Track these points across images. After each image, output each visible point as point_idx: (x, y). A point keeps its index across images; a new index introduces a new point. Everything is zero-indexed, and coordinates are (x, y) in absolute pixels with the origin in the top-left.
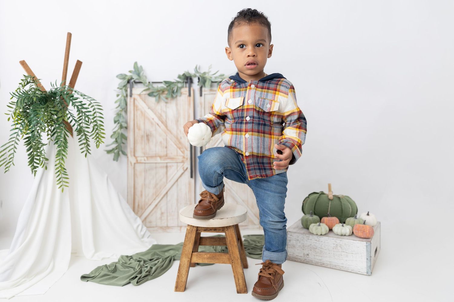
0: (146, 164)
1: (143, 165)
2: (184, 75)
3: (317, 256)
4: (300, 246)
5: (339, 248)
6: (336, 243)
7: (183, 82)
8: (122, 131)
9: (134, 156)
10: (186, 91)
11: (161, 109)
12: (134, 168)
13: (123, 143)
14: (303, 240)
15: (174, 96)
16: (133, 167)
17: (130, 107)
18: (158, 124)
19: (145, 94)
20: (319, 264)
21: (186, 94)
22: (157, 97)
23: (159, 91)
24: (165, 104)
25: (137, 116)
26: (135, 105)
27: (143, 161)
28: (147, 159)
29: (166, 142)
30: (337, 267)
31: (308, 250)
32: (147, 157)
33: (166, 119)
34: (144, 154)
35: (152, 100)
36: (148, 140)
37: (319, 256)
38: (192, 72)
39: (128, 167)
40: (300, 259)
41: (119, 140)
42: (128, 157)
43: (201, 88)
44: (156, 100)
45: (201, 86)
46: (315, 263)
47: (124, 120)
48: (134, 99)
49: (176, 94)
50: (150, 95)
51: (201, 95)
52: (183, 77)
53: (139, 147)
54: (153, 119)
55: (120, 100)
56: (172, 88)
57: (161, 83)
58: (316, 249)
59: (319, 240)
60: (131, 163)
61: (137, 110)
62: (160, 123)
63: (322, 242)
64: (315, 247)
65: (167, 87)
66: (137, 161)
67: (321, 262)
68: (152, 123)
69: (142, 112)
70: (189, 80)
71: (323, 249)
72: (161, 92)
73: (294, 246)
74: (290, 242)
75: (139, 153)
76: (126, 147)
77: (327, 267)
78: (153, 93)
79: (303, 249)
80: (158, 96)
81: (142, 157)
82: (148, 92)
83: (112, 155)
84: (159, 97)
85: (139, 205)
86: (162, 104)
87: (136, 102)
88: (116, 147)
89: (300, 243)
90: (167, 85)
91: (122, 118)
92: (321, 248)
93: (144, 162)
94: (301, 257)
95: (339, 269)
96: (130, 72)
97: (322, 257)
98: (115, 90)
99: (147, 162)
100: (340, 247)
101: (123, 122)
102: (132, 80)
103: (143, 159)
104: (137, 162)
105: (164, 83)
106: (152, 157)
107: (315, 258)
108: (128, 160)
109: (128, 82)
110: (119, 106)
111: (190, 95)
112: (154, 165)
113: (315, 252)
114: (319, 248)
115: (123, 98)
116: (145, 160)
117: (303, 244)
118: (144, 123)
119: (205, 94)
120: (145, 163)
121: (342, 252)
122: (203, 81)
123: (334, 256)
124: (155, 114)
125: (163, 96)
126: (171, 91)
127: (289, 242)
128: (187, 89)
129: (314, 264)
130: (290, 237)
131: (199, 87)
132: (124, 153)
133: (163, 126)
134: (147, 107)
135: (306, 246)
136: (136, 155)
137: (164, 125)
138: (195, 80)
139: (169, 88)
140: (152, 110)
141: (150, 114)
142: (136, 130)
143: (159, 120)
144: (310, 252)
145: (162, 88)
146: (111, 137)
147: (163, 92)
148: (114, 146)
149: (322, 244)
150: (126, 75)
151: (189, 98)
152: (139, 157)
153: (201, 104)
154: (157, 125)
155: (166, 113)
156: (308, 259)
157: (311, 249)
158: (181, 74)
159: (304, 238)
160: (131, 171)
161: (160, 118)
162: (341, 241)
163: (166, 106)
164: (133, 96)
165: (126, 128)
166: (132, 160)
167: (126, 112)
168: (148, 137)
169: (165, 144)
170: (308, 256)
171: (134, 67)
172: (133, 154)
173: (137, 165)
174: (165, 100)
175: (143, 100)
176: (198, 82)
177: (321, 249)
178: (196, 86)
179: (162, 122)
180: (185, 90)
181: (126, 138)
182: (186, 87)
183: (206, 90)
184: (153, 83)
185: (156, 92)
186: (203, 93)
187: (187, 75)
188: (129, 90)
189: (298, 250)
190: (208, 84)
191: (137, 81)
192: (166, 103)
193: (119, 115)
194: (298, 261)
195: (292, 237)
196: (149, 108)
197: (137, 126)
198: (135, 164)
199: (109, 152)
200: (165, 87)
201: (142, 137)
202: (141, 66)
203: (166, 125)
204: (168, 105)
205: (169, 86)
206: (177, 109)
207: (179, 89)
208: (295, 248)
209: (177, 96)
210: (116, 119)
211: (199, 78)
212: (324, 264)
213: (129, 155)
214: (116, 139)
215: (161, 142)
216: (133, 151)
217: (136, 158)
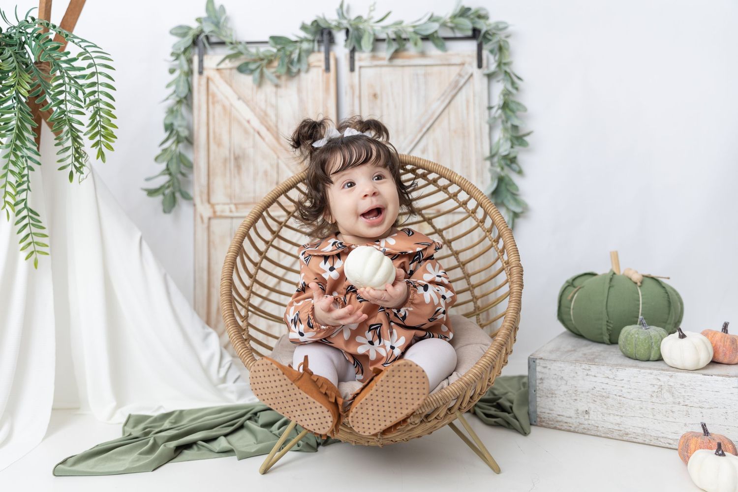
0: (235, 220)
1: (229, 221)
2: (315, 24)
3: (610, 414)
4: (567, 391)
5: (667, 395)
6: (659, 383)
7: (313, 41)
8: (181, 148)
9: (209, 201)
10: (319, 61)
11: (266, 101)
12: (209, 228)
13: (183, 175)
15: (294, 69)
16: (206, 225)
17: (199, 98)
18: (259, 133)
19: (231, 69)
20: (615, 435)
21: (319, 67)
22: (257, 74)
23: (262, 59)
24: (274, 89)
25: (214, 117)
26: (210, 91)
27: (227, 214)
28: (237, 208)
29: (278, 173)
30: (662, 440)
31: (588, 402)
32: (236, 204)
33: (277, 122)
34: (230, 197)
35: (247, 81)
36: (238, 167)
37: (614, 414)
38: (332, 17)
39: (195, 226)
40: (566, 423)
41: (173, 168)
42: (194, 205)
43: (353, 51)
44: (254, 80)
45: (351, 48)
46: (605, 433)
47: (184, 123)
48: (208, 79)
49: (298, 67)
50: (241, 69)
51: (352, 69)
52: (313, 29)
53: (219, 183)
54: (248, 122)
55: (176, 82)
56: (288, 53)
57: (266, 42)
58: (608, 397)
59: (616, 376)
60: (202, 218)
61: (213, 103)
62: (264, 131)
63: (623, 380)
64: (604, 394)
65: (279, 50)
66: (215, 212)
67: (621, 431)
68: (246, 132)
69: (224, 107)
70: (326, 37)
71: (624, 397)
72: (265, 62)
73: (552, 394)
75: (219, 197)
76: (189, 183)
77: (635, 440)
78: (247, 64)
79: (576, 400)
80: (258, 71)
81: (224, 204)
82: (237, 63)
83: (158, 200)
84: (262, 75)
86: (268, 88)
87: (211, 85)
88: (169, 182)
89: (566, 383)
90: (279, 47)
91: (179, 118)
92: (620, 396)
93: (231, 215)
94: (570, 417)
95: (668, 445)
96: (199, 20)
97: (622, 416)
98: (165, 60)
99: (236, 214)
100: (669, 392)
101: (180, 126)
102: (202, 36)
103: (227, 208)
104: (215, 216)
105: (271, 42)
106: (246, 205)
107: (604, 421)
108: (195, 211)
109: (195, 42)
110: (175, 92)
111: (328, 69)
113: (605, 405)
114: (616, 395)
115: (183, 78)
116: (231, 211)
118: (230, 132)
119: (360, 67)
120: (232, 218)
121: (674, 403)
122: (355, 36)
123: (654, 415)
124: (253, 110)
125: (268, 72)
126: (286, 60)
127: (540, 383)
128: (322, 56)
129: (603, 435)
130: (543, 370)
131: (347, 51)
132: (187, 197)
133: (269, 137)
134: (236, 97)
135: (582, 392)
136: (213, 200)
137: (273, 135)
138: (340, 37)
139: (281, 53)
140: (247, 103)
141: (244, 112)
142: (213, 147)
143: (262, 123)
144: (592, 406)
145: (268, 54)
146: (156, 159)
147: (270, 62)
148: (163, 180)
149: (622, 387)
150: (189, 28)
151: (325, 75)
152: (218, 204)
153: (352, 87)
154: (257, 136)
155: (276, 108)
156: (586, 422)
157: (595, 399)
158: (308, 22)
160: (202, 236)
161: (263, 118)
162: (671, 376)
163: (276, 93)
164: (205, 73)
165: (189, 141)
166: (205, 211)
167: (190, 106)
168: (238, 160)
169: (275, 175)
170: (587, 417)
171: (207, 10)
172: (205, 197)
173: (214, 222)
174: (276, 81)
175: (226, 82)
176: (346, 41)
177: (619, 398)
178: (341, 50)
179: (268, 129)
180: (318, 58)
181: (190, 166)
182: (319, 51)
183: (363, 58)
184: (248, 43)
185: (255, 61)
186: (357, 64)
187: (323, 25)
188: (196, 59)
190: (367, 43)
191: (213, 39)
192: (277, 86)
193: (171, 112)
194: (563, 428)
195: (546, 371)
196: (239, 98)
197: (215, 138)
198: (210, 219)
199: (151, 193)
200: (275, 50)
201: (226, 161)
202: (222, 7)
203: (277, 133)
204: (282, 91)
205: (283, 48)
206: (301, 101)
207: (303, 54)
209: (299, 71)
210: (168, 122)
211: (347, 31)
212: (627, 434)
213: (197, 200)
214: (168, 165)
215: (266, 173)
216: (205, 191)
217: (213, 206)
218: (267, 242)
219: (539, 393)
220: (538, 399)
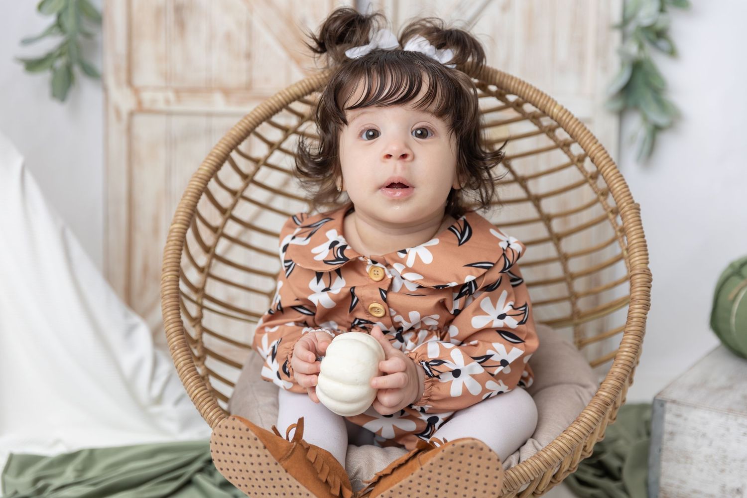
0: (173, 118)
1: (164, 118)
4: (711, 456)
9: (130, 82)
12: (129, 129)
13: (87, 35)
14: (723, 435)
16: (124, 125)
27: (161, 106)
28: (177, 96)
29: (250, 37)
31: (742, 476)
32: (178, 92)
34: (167, 77)
36: (181, 24)
39: (106, 125)
42: (105, 89)
53: (147, 51)
60: (118, 110)
66: (140, 103)
73: (687, 458)
74: (672, 439)
75: (147, 75)
79: (723, 471)
81: (157, 89)
83: (43, 78)
85: (146, 269)
88: (62, 46)
89: (710, 445)
93: (165, 107)
94: (712, 496)
99: (175, 107)
103: (160, 96)
104: (141, 109)
106: (194, 91)
108: (105, 97)
112: (202, 122)
116: (168, 102)
117: (725, 451)
120: (169, 114)
127: (668, 440)
130: (676, 420)
132: (91, 72)
135: (734, 460)
136: (138, 82)
146: (40, 7)
148: (51, 43)
152: (145, 88)
159: (728, 430)
160: (118, 143)
166: (123, 99)
168: (180, 12)
169: (245, 41)
170: (738, 497)
172: (123, 76)
173: (139, 120)
181: (97, 19)
189: (702, 471)
195: (680, 421)
198: (131, 114)
201: (159, 13)
208: (691, 464)
213: (111, 80)
214: (59, 16)
215: (228, 37)
216: (123, 64)
217: (136, 91)
218: (234, 193)
219: (665, 455)
220: (664, 464)
